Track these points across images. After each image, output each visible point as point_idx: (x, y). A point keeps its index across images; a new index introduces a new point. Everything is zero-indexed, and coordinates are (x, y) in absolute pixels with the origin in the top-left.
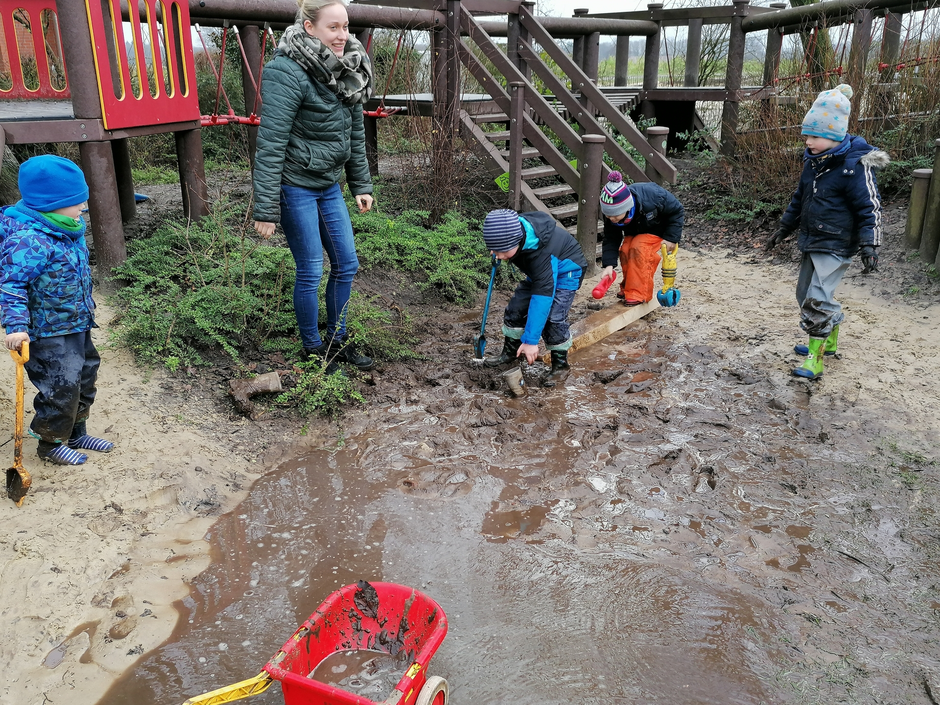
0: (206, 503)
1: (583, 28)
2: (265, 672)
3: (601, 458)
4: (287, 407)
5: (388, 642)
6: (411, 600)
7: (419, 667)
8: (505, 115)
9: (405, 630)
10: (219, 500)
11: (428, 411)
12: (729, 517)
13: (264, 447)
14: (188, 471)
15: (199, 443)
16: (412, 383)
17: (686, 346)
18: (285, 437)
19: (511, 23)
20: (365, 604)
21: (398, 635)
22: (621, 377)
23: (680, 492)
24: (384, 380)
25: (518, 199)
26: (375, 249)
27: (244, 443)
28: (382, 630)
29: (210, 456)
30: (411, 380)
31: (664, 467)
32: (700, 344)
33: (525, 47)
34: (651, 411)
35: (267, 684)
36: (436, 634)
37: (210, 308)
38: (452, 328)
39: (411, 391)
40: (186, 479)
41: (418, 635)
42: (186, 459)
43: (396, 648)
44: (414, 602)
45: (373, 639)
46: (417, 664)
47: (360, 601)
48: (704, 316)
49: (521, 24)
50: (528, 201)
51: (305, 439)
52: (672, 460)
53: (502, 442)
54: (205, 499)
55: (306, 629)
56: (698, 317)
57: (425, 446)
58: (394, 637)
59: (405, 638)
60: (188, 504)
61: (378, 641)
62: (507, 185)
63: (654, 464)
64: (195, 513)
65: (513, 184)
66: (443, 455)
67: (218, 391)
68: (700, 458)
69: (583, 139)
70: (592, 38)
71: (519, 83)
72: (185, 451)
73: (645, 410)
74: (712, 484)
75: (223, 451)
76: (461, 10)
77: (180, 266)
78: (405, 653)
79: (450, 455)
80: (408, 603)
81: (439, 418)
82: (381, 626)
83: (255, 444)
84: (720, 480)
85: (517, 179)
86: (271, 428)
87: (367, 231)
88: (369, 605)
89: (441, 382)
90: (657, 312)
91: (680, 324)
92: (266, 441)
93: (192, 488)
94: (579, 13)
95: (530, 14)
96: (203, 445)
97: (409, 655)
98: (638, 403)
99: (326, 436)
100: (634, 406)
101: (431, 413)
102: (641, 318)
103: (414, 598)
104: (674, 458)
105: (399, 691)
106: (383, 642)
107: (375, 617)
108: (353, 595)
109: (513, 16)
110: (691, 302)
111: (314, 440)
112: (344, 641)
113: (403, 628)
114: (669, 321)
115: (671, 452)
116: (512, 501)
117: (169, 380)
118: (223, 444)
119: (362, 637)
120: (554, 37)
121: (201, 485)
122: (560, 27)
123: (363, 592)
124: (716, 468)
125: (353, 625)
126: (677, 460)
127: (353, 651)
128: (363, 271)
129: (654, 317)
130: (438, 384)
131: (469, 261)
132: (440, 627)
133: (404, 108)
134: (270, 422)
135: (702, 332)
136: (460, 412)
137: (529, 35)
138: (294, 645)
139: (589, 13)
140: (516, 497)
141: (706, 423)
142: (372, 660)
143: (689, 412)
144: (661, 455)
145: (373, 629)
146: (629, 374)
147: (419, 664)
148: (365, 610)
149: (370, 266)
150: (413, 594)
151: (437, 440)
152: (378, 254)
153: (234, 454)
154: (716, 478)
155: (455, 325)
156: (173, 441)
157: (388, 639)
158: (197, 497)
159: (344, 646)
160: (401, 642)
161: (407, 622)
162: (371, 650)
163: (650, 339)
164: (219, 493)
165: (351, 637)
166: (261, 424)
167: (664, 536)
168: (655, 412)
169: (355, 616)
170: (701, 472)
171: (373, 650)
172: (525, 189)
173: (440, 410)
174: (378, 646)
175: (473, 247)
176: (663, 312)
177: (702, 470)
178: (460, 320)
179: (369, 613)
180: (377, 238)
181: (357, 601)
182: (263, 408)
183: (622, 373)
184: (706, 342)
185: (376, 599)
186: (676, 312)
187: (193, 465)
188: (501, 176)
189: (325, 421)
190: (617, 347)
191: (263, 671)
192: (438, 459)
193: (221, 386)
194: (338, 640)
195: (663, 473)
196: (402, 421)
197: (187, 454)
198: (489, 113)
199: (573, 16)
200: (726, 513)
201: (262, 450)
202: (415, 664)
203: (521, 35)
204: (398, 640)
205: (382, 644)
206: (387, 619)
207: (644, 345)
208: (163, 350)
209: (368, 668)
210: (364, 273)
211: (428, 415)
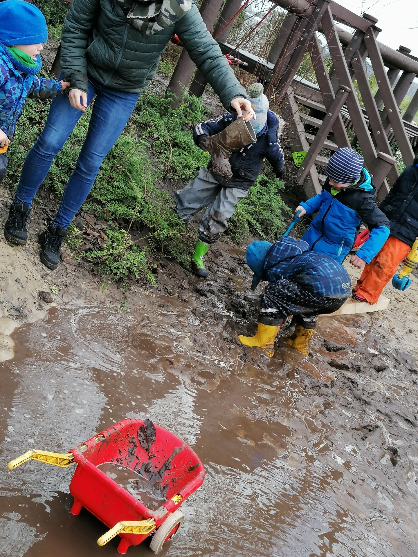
0: (17, 310)
1: (406, 65)
2: (72, 454)
3: (316, 407)
4: (90, 262)
5: (150, 472)
6: (180, 449)
7: (181, 499)
8: (324, 107)
9: (167, 469)
10: (26, 312)
11: (193, 313)
12: (402, 492)
13: (66, 286)
14: (11, 279)
15: (22, 261)
16: (186, 285)
17: (397, 351)
18: (83, 285)
19: (356, 37)
20: (144, 438)
21: (160, 470)
22: (342, 351)
23: (370, 458)
24: (165, 273)
25: (304, 176)
26: (186, 166)
27: (52, 275)
28: (149, 461)
29: (26, 274)
30: (186, 283)
31: (361, 433)
32: (407, 353)
33: (359, 61)
34: (360, 387)
35: (69, 463)
36: (196, 480)
37: (61, 159)
38: (221, 255)
39: (183, 291)
40: (7, 284)
41: (176, 476)
42: (10, 269)
43: (156, 479)
44: (182, 452)
45: (140, 465)
46: (180, 496)
47: (142, 434)
48: (415, 332)
49: (363, 41)
50: (312, 181)
51: (96, 292)
52: (368, 431)
53: (245, 362)
54: (17, 306)
55: (104, 437)
56: (410, 331)
57: (187, 339)
58: (157, 470)
59: (166, 474)
60: (4, 304)
61: (144, 468)
62: (300, 161)
63: (355, 429)
64: (7, 314)
65: (306, 162)
66: (200, 352)
67: (42, 226)
68: (389, 438)
69: (378, 154)
70: (409, 76)
71: (347, 88)
72: (10, 262)
73: (356, 385)
74: (394, 463)
75: (37, 275)
76: (327, 11)
77: (38, 112)
78: (161, 484)
79: (204, 354)
80: (177, 450)
81: (201, 322)
82: (150, 458)
83: (59, 280)
84: (401, 461)
85: (311, 161)
86: (74, 273)
87: (184, 149)
88: (147, 439)
89: (208, 294)
90: (381, 314)
91: (395, 331)
92: (68, 281)
93: (10, 293)
94: (403, 50)
95: (375, 38)
96: (25, 264)
97: (164, 488)
98: (352, 377)
99: (113, 298)
100: (348, 379)
101: (195, 315)
102: (367, 313)
103: (183, 448)
104: (370, 430)
105: (165, 509)
106: (147, 471)
107: (147, 450)
108: (138, 427)
109: (360, 32)
110: (407, 317)
111: (103, 297)
112: (119, 457)
113: (166, 467)
114: (388, 324)
115: (369, 425)
116: (245, 410)
117: (9, 200)
118: (38, 269)
119: (132, 460)
120: (385, 65)
121: (17, 294)
122: (390, 57)
123: (147, 428)
124: (400, 451)
125: (130, 449)
126: (372, 433)
127: (123, 467)
128: (170, 179)
129: (377, 316)
130: (205, 295)
131: (252, 208)
132: (199, 477)
133: (245, 63)
134: (74, 267)
135: (411, 344)
136: (217, 325)
137: (366, 53)
138: (95, 444)
139: (410, 54)
140: (248, 408)
141: (398, 414)
142: (136, 480)
143: (388, 401)
144: (362, 424)
145: (143, 458)
146: (349, 352)
147: (182, 496)
148: (143, 442)
149: (176, 178)
150: (184, 446)
151: (197, 339)
152: (186, 171)
153: (43, 280)
154: (398, 459)
155: (224, 254)
156: (4, 250)
157: (151, 470)
158: (12, 302)
159: (118, 461)
160: (161, 476)
161: (170, 464)
162: (136, 472)
163: (369, 331)
164: (28, 307)
165: (125, 456)
166: (67, 266)
167: (351, 484)
168: (363, 390)
169: (134, 443)
170: (387, 450)
171: (138, 473)
172: (313, 170)
173: (204, 317)
174: (142, 471)
175: (259, 199)
176: (385, 315)
177: (389, 449)
178: (229, 251)
179: (145, 445)
180: (190, 158)
181: (139, 432)
182: (72, 255)
183: (344, 349)
184: (411, 353)
185: (154, 437)
186: (394, 320)
187: (15, 276)
188: (299, 152)
189: (115, 286)
190: (344, 327)
191: (70, 453)
192: (195, 353)
193: (45, 223)
194: (115, 455)
195: (359, 438)
196: (172, 312)
197: (11, 265)
198: (308, 98)
199: (397, 50)
200: (400, 487)
201: (64, 287)
202: (178, 495)
203: (359, 50)
204: (159, 473)
205: (146, 471)
206: (156, 455)
207: (365, 335)
208: (12, 175)
209: (132, 484)
210: (170, 181)
211: (192, 316)
